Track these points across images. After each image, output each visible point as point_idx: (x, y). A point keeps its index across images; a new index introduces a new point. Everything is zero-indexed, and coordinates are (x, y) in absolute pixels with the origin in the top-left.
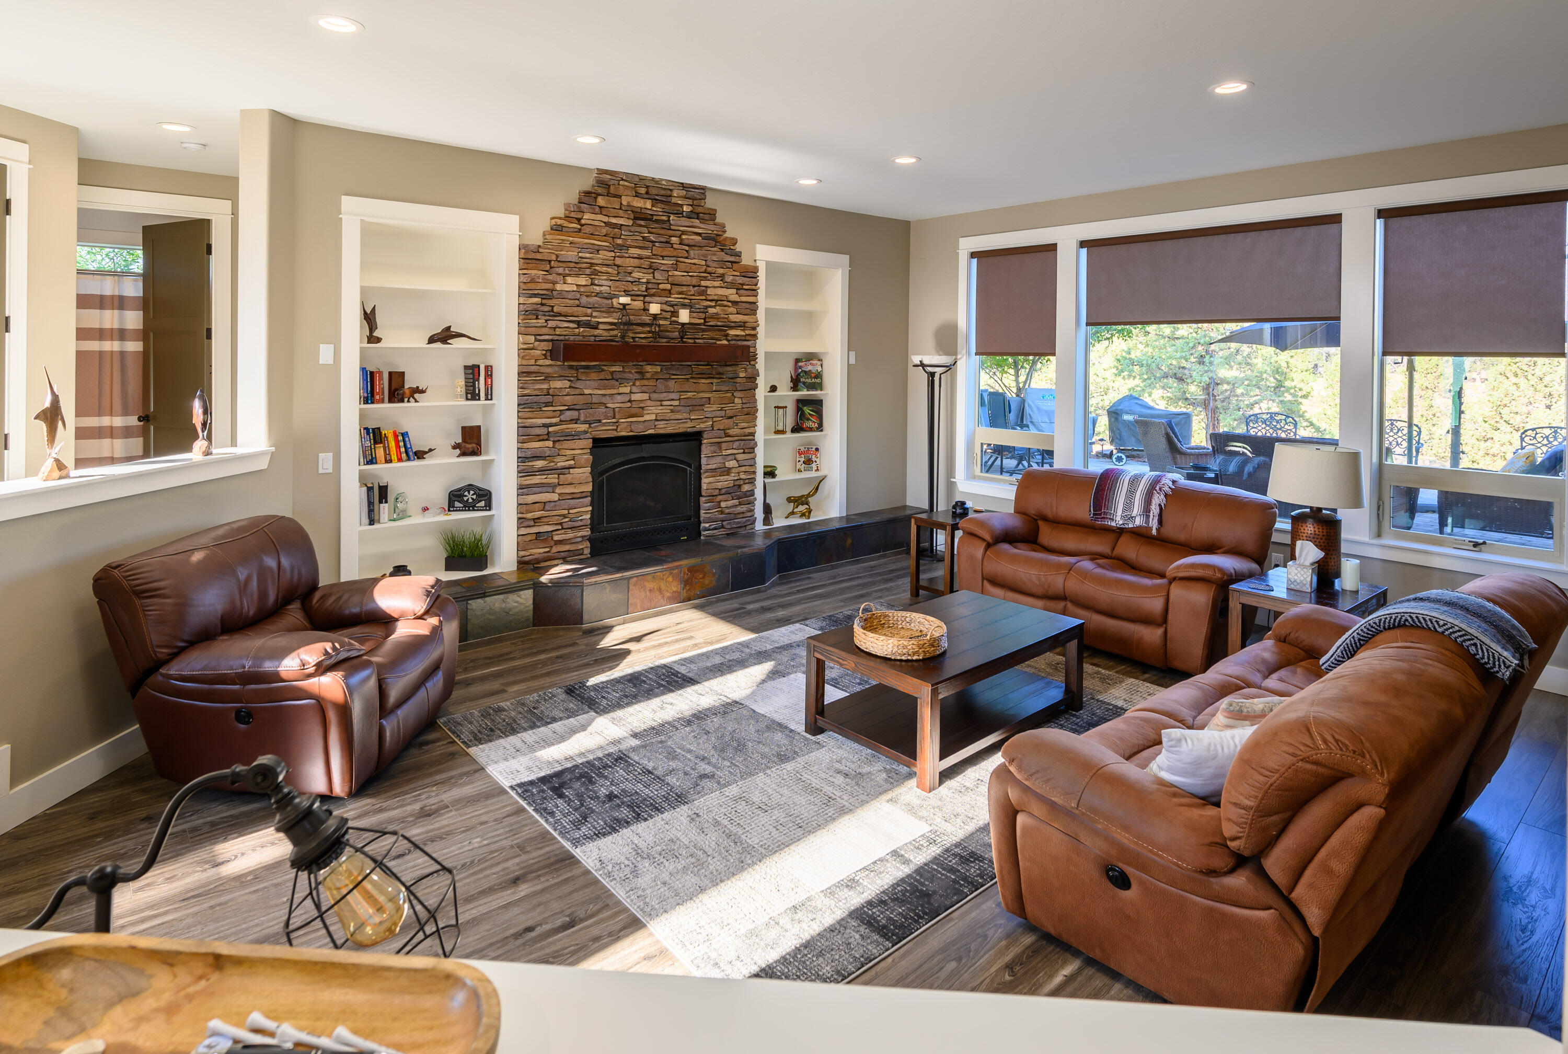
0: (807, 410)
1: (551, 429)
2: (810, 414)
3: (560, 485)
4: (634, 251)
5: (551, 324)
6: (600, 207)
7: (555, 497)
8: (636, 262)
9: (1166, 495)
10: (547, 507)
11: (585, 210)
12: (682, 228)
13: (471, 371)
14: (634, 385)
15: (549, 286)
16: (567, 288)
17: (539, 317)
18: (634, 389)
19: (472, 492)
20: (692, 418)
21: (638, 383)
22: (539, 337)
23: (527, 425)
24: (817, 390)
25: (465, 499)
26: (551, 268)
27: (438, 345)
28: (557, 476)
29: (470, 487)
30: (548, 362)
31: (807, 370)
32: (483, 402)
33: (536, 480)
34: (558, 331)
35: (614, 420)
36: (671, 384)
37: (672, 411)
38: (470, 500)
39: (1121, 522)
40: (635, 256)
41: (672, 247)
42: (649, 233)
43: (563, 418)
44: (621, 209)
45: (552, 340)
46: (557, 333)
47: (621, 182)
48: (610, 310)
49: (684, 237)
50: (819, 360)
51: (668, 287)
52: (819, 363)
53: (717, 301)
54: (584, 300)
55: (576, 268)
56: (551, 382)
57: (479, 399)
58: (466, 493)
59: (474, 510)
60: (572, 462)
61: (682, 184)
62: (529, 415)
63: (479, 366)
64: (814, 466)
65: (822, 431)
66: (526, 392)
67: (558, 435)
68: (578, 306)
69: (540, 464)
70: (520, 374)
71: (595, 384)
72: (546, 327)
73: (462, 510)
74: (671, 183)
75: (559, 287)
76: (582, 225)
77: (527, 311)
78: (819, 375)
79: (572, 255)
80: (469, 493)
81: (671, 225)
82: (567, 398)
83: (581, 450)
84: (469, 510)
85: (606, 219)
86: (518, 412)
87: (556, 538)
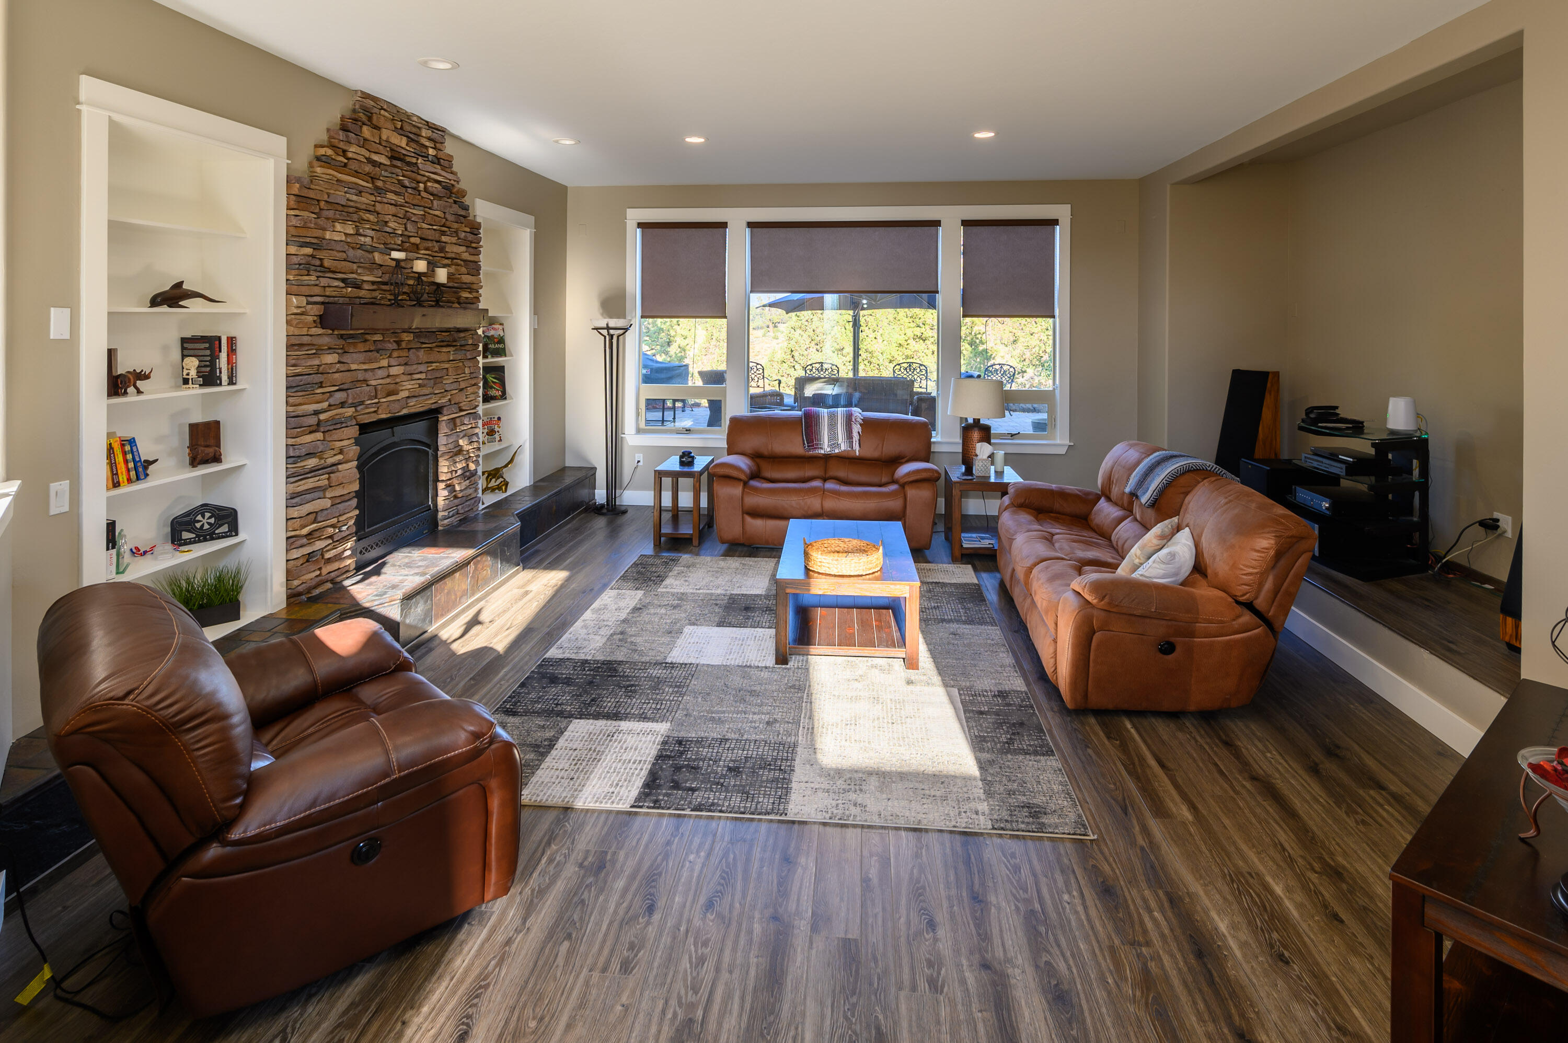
0: (490, 378)
1: (322, 417)
2: (493, 382)
3: (331, 487)
4: (391, 196)
5: (324, 282)
6: (365, 140)
7: (327, 503)
8: (392, 209)
9: (861, 425)
10: (319, 519)
11: (352, 141)
12: (427, 174)
13: (207, 345)
14: (390, 357)
15: (318, 233)
16: (337, 237)
17: (311, 273)
18: (393, 362)
19: (207, 515)
20: (436, 392)
21: (395, 354)
22: (311, 299)
23: (300, 413)
24: (501, 356)
25: (198, 525)
26: (321, 209)
27: (164, 309)
28: (327, 476)
29: (204, 508)
30: (320, 331)
31: (490, 335)
32: (225, 388)
33: (310, 483)
34: (328, 292)
35: (376, 401)
36: (421, 353)
37: (420, 386)
38: (206, 526)
39: (828, 450)
40: (393, 202)
41: (419, 195)
42: (403, 176)
43: (332, 401)
44: (380, 144)
45: (323, 303)
46: (327, 294)
47: (382, 112)
48: (374, 266)
49: (429, 184)
50: (501, 324)
51: (417, 240)
52: (501, 327)
53: (453, 259)
54: (351, 253)
55: (346, 212)
56: (322, 356)
57: (220, 384)
58: (199, 517)
59: (212, 539)
60: (340, 457)
61: (427, 122)
62: (299, 400)
63: (219, 339)
64: (497, 436)
65: (506, 398)
66: (298, 370)
67: (330, 423)
68: (345, 260)
69: (312, 462)
70: (290, 347)
71: (361, 357)
72: (316, 285)
73: (195, 542)
74: (420, 121)
75: (328, 235)
76: (348, 159)
77: (300, 264)
78: (501, 340)
79: (340, 196)
80: (203, 517)
81: (418, 168)
82: (337, 375)
83: (347, 439)
84: (205, 540)
85: (367, 154)
86: (287, 397)
87: (327, 556)
